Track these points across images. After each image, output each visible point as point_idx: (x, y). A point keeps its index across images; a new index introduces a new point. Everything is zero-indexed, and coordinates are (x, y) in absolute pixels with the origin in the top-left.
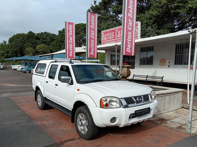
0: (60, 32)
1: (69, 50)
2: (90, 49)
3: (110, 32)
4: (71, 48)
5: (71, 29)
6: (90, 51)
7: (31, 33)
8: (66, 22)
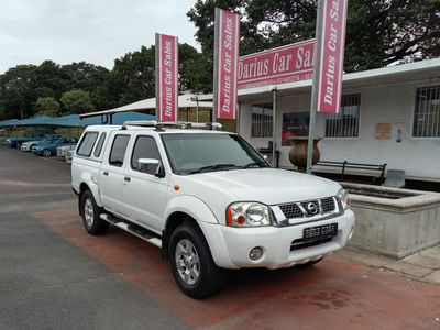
0: (117, 62)
1: (164, 101)
2: (223, 98)
3: (260, 59)
4: (169, 95)
5: (168, 50)
6: (222, 103)
7: (48, 64)
8: (157, 35)
